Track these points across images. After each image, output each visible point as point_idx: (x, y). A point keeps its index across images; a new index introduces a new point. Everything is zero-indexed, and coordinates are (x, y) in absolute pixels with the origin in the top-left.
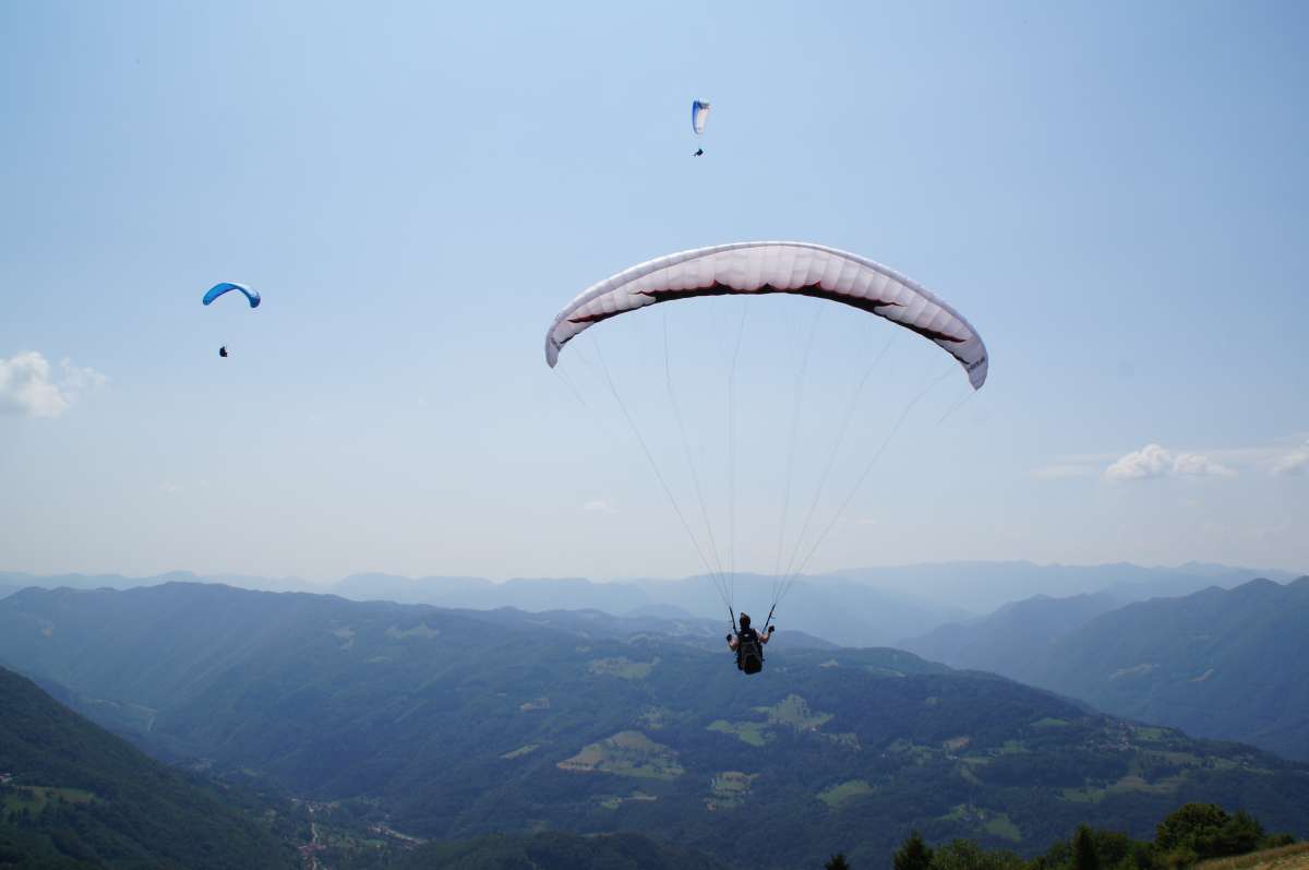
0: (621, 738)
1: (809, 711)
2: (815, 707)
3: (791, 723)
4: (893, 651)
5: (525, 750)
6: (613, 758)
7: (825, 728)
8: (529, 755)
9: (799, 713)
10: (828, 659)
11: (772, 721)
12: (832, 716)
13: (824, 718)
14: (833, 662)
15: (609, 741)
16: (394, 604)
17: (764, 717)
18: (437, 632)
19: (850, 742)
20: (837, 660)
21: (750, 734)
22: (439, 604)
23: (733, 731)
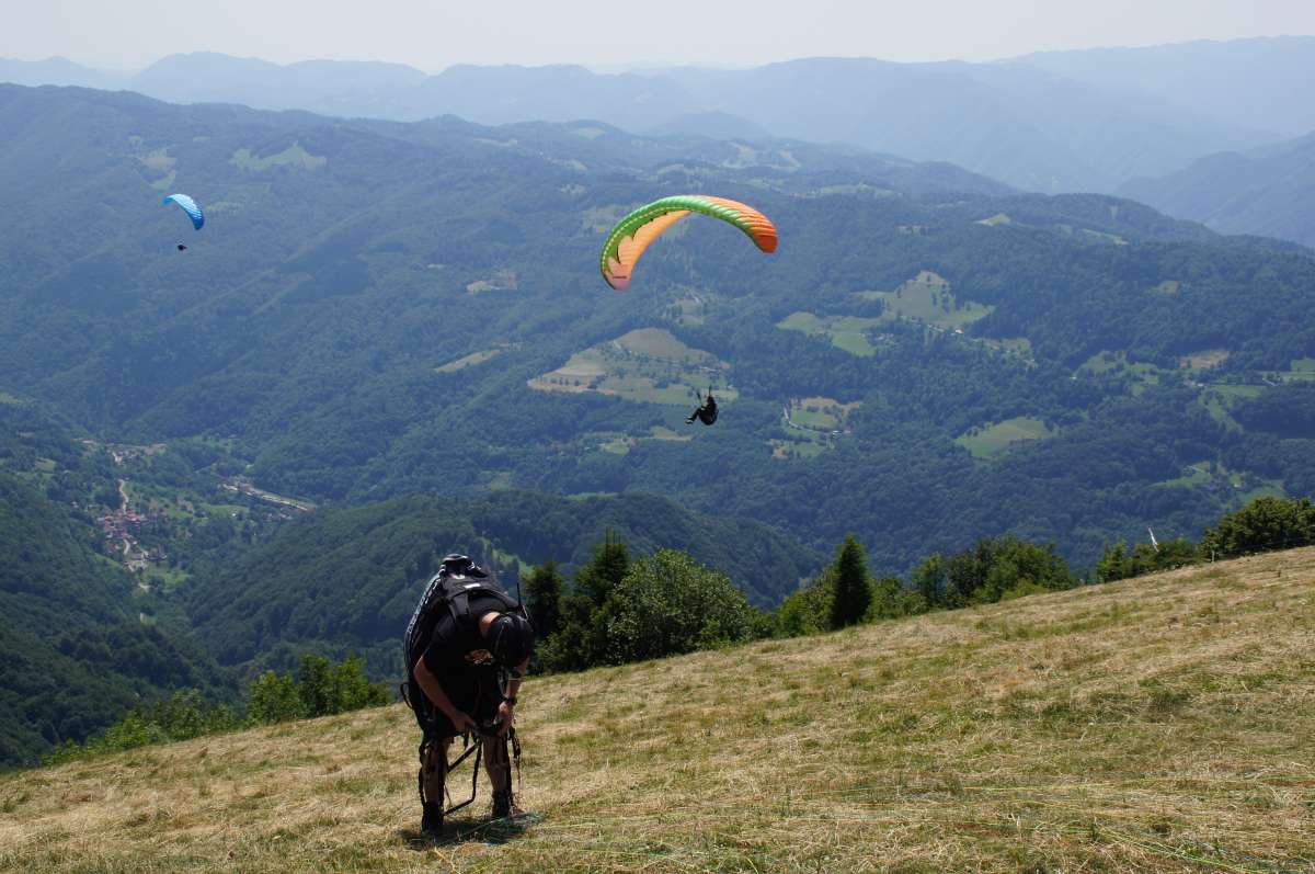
0: (634, 340)
1: (952, 300)
2: (963, 294)
3: (920, 320)
4: (1111, 201)
5: (475, 359)
6: (621, 374)
7: (979, 329)
8: (483, 367)
9: (935, 303)
10: (996, 213)
11: (889, 315)
12: (991, 309)
13: (977, 313)
14: (1003, 219)
15: (616, 344)
16: (244, 110)
17: (875, 309)
18: (322, 160)
19: (1017, 354)
20: (1009, 215)
21: (849, 336)
22: (324, 110)
23: (822, 332)
